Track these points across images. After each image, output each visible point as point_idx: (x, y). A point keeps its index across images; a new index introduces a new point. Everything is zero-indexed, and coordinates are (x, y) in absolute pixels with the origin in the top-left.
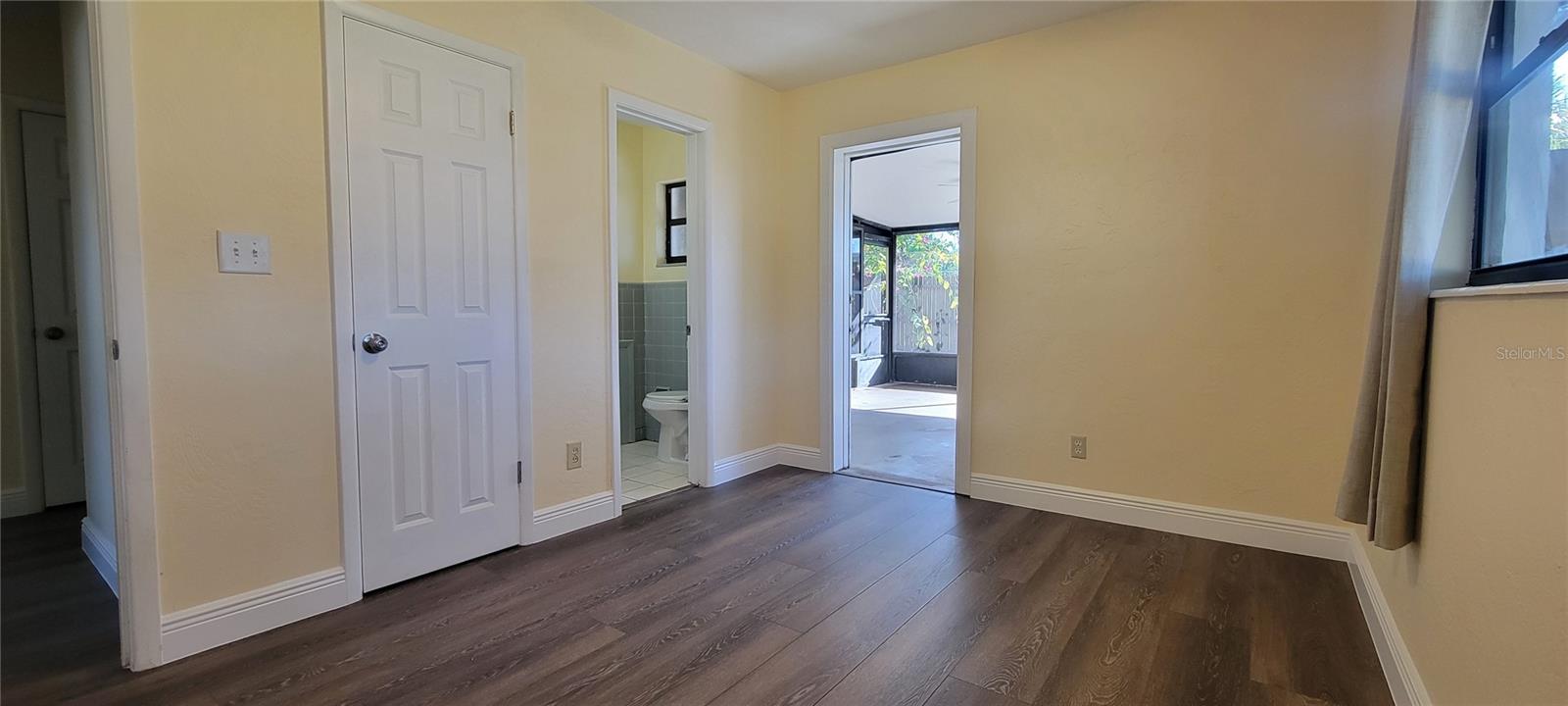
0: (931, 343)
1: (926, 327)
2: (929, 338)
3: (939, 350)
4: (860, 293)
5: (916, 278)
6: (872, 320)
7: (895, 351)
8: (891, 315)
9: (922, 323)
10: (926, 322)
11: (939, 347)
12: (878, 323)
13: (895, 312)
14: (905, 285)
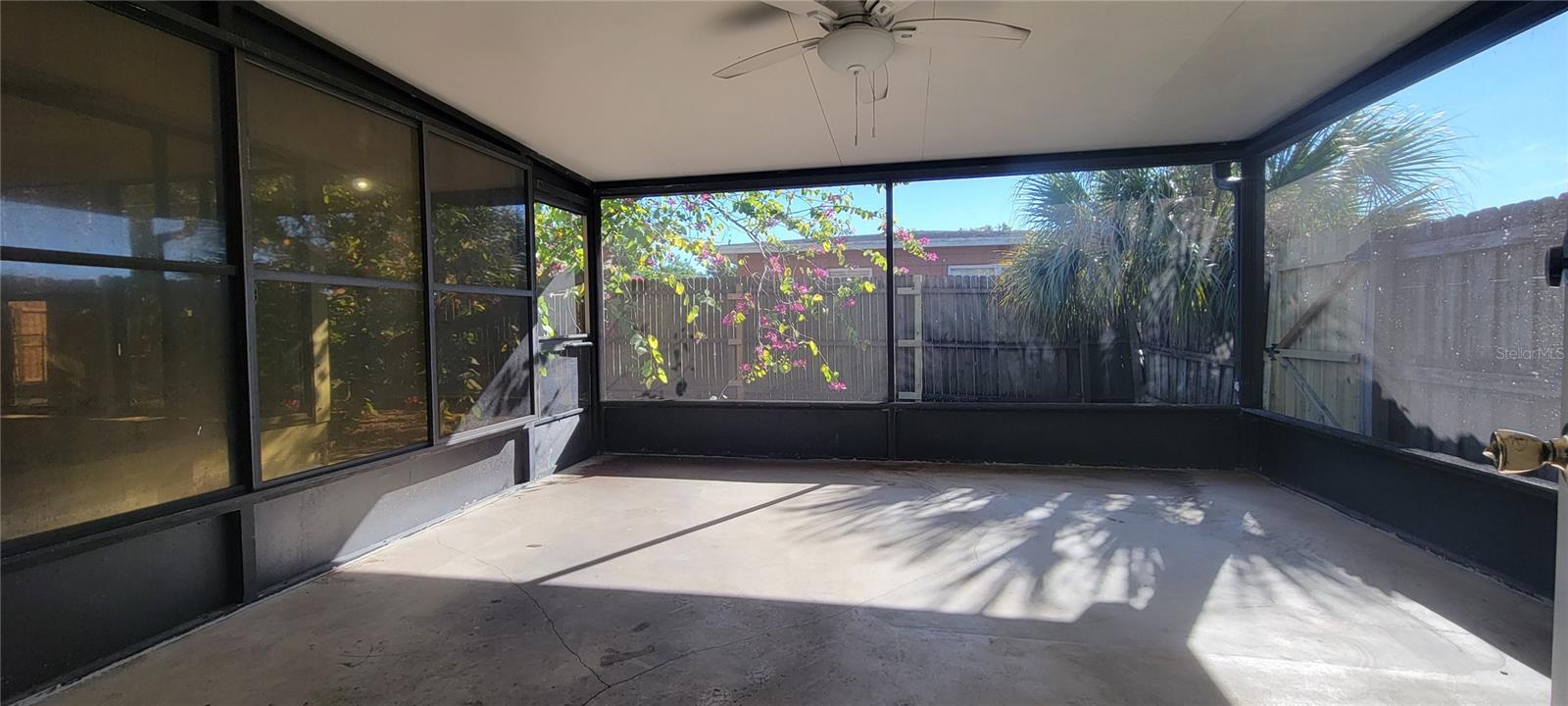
0: (664, 379)
1: (655, 353)
2: (660, 371)
3: (680, 393)
4: (530, 294)
5: (634, 281)
6: (559, 348)
7: (605, 398)
8: (594, 336)
9: (648, 347)
10: (654, 344)
11: (681, 388)
12: (570, 351)
13: (603, 332)
14: (618, 291)
